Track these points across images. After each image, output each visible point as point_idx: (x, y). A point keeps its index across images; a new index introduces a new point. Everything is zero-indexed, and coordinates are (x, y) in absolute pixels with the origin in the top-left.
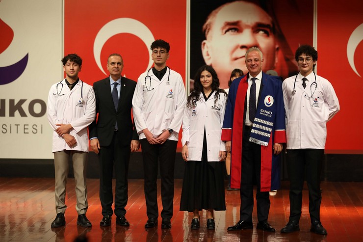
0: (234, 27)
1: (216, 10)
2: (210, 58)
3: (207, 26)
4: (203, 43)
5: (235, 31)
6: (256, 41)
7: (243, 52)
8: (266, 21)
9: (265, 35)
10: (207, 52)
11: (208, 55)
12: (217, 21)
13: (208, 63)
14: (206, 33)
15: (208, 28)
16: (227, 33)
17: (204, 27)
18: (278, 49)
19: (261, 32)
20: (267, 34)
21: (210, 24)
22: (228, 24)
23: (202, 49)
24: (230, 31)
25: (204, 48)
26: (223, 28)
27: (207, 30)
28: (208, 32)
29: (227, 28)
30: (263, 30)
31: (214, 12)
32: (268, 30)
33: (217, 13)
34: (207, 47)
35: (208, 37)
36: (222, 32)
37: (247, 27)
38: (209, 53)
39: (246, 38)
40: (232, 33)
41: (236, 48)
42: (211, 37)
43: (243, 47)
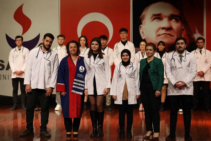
0: (158, 17)
1: (148, 7)
2: (144, 35)
3: (142, 17)
4: (140, 26)
5: (158, 19)
6: (170, 24)
7: (163, 31)
8: (176, 13)
9: (176, 21)
10: (143, 31)
11: (143, 33)
12: (148, 13)
13: (143, 38)
14: (142, 20)
15: (143, 18)
16: (154, 20)
17: (141, 17)
18: (183, 29)
19: (174, 20)
20: (177, 21)
21: (144, 16)
22: (154, 15)
23: (140, 30)
24: (156, 19)
25: (141, 29)
26: (151, 18)
27: (142, 19)
28: (143, 20)
29: (154, 17)
30: (174, 19)
31: (146, 8)
32: (178, 18)
33: (148, 9)
34: (143, 29)
35: (143, 22)
36: (151, 20)
37: (166, 17)
38: (144, 32)
39: (165, 23)
40: (157, 20)
41: (159, 29)
42: (145, 23)
43: (163, 28)
